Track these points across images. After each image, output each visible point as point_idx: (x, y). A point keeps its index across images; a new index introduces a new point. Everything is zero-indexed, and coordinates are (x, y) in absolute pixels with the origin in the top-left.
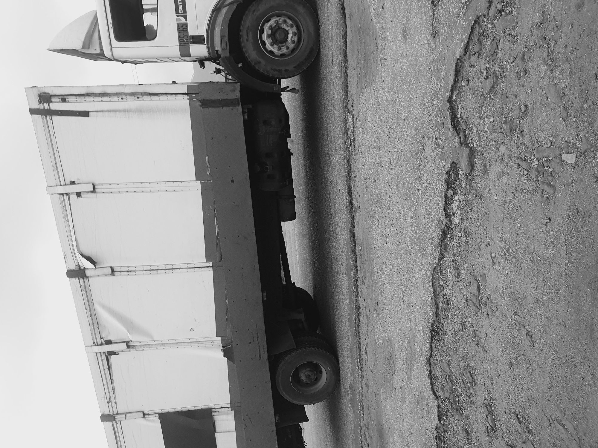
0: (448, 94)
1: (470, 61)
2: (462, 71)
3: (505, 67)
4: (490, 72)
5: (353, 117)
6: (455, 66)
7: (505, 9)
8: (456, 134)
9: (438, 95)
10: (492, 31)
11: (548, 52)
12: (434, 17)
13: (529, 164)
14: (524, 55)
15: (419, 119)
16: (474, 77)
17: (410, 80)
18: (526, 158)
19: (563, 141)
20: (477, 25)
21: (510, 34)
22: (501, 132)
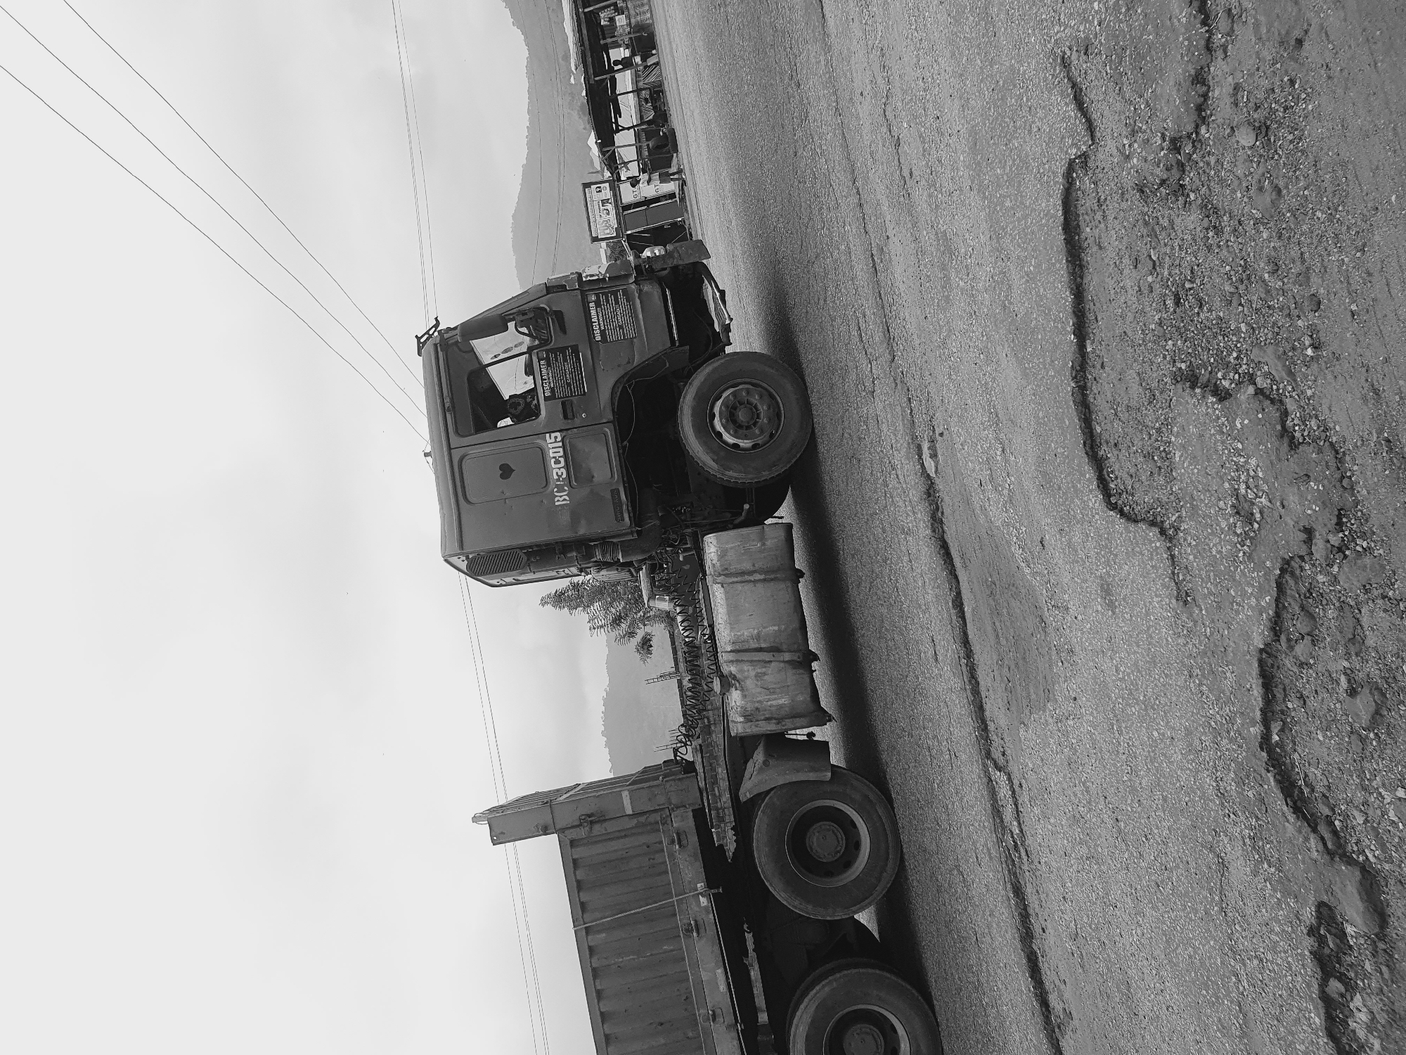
0: (1256, 730)
1: (1293, 653)
2: (1280, 675)
3: (1397, 668)
4: (1356, 678)
5: (1010, 779)
6: (1256, 665)
7: (1352, 544)
8: (1306, 829)
9: (1228, 732)
10: (1331, 588)
12: (1173, 562)
16: (1316, 691)
17: (1144, 697)
20: (1287, 577)
21: (1384, 597)
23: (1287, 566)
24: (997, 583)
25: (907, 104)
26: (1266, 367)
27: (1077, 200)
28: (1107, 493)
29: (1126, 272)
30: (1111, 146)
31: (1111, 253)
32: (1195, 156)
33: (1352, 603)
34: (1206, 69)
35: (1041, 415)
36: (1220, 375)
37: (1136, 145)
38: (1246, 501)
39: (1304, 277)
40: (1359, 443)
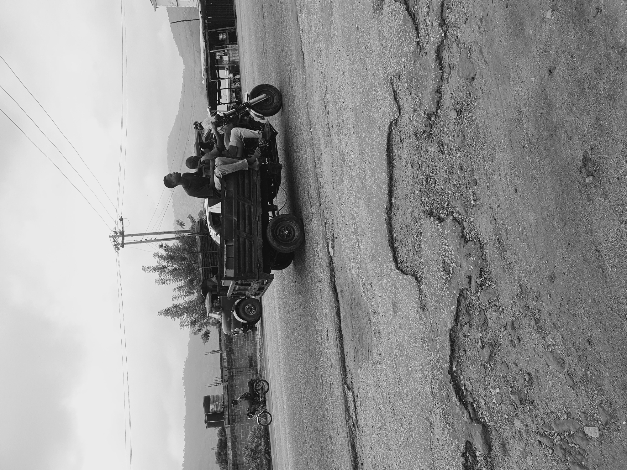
0: (447, 365)
1: (463, 331)
2: (457, 341)
3: (498, 336)
4: (484, 341)
5: (353, 393)
6: (448, 336)
7: (485, 283)
8: (463, 408)
9: (437, 367)
10: (477, 302)
11: (535, 320)
12: (420, 292)
13: (551, 440)
14: (513, 324)
15: (423, 393)
16: (470, 347)
17: (407, 352)
18: (545, 432)
19: (579, 412)
20: (462, 297)
21: (495, 305)
22: (510, 404)
23: (461, 293)
24: (354, 303)
25: (332, 97)
26: (457, 209)
27: (393, 139)
28: (396, 262)
29: (409, 169)
30: (406, 116)
31: (404, 161)
32: (436, 122)
33: (484, 309)
35: (373, 229)
36: (440, 212)
37: (415, 116)
38: (448, 265)
39: (472, 171)
40: (489, 241)
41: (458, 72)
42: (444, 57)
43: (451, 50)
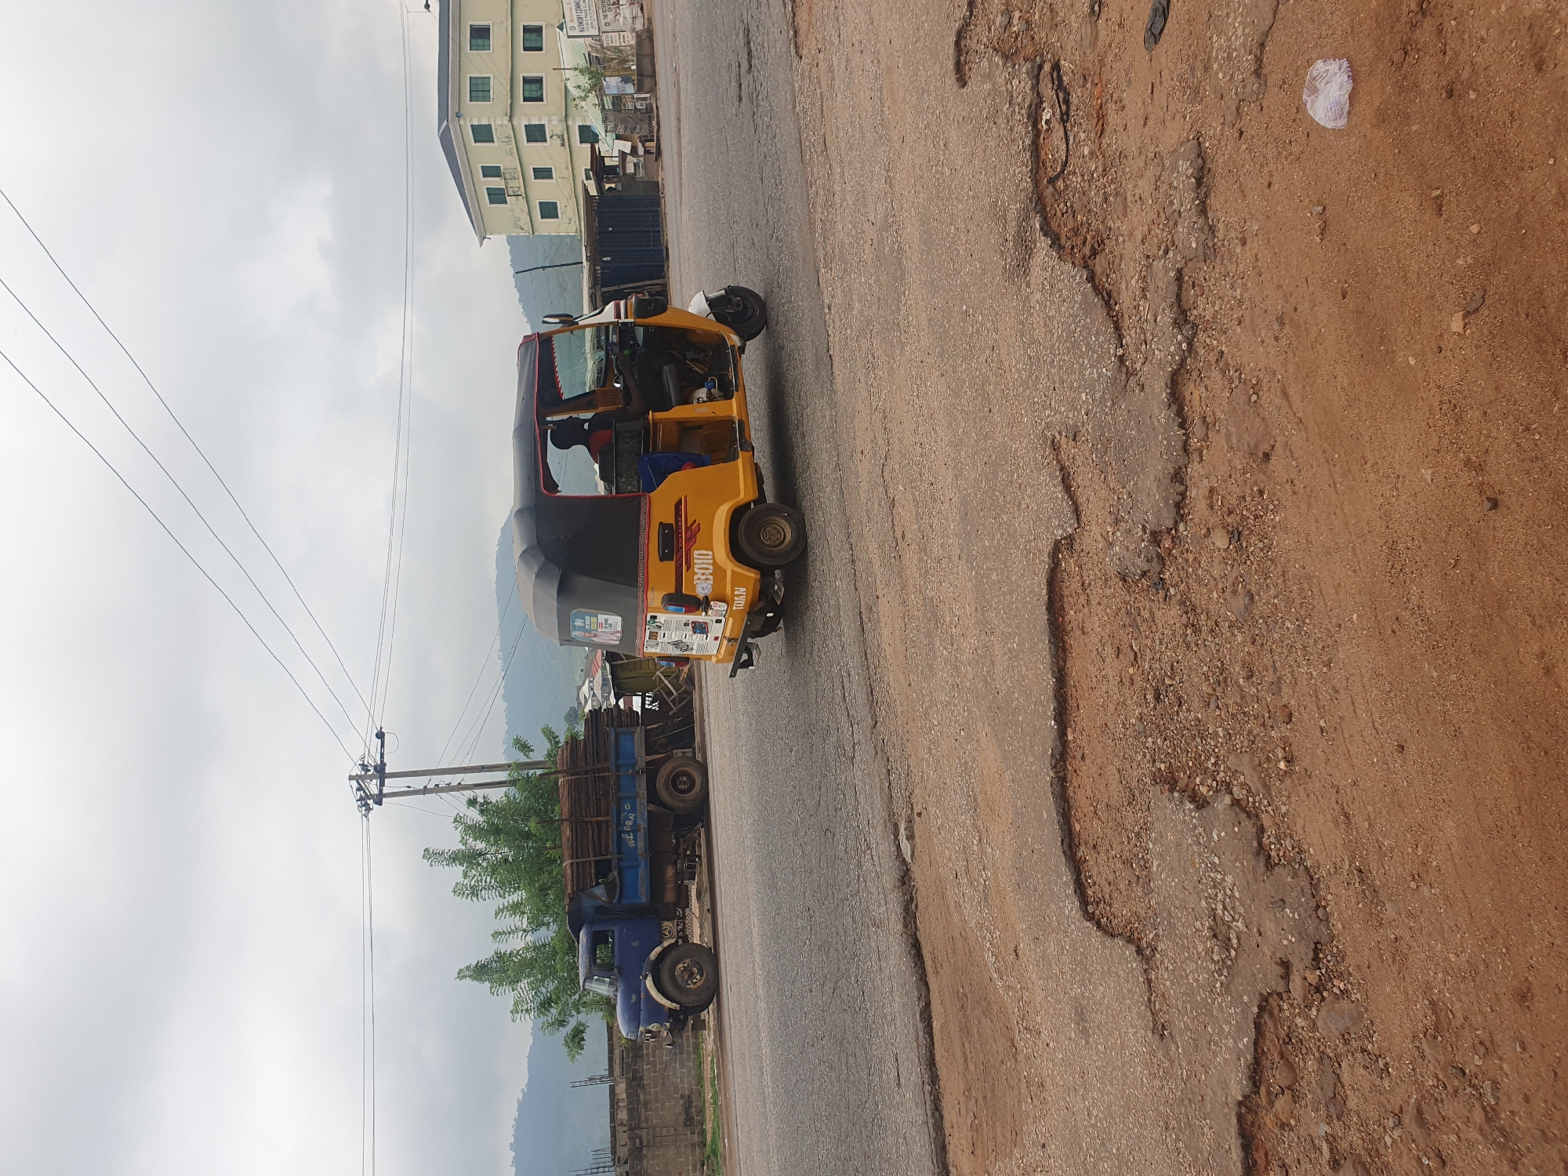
1: (1274, 1110)
2: (1261, 1136)
3: (1380, 1139)
4: (1338, 1147)
6: (1235, 1121)
7: (1330, 984)
10: (1311, 1035)
12: (1150, 988)
16: (1298, 1159)
17: (1118, 1150)
20: (1266, 1017)
21: (1363, 1050)
23: (1265, 1003)
24: (969, 995)
25: (904, 467)
26: (1242, 777)
27: (1063, 582)
28: (1084, 901)
29: (1108, 660)
30: (1096, 531)
31: (1094, 639)
32: (1174, 551)
33: (1332, 1055)
34: (1184, 470)
35: (1019, 804)
36: (1198, 780)
37: (1118, 534)
38: (1223, 924)
39: (1276, 686)
40: (1332, 870)
41: (1228, 436)
42: (1187, 394)
43: (1207, 382)
